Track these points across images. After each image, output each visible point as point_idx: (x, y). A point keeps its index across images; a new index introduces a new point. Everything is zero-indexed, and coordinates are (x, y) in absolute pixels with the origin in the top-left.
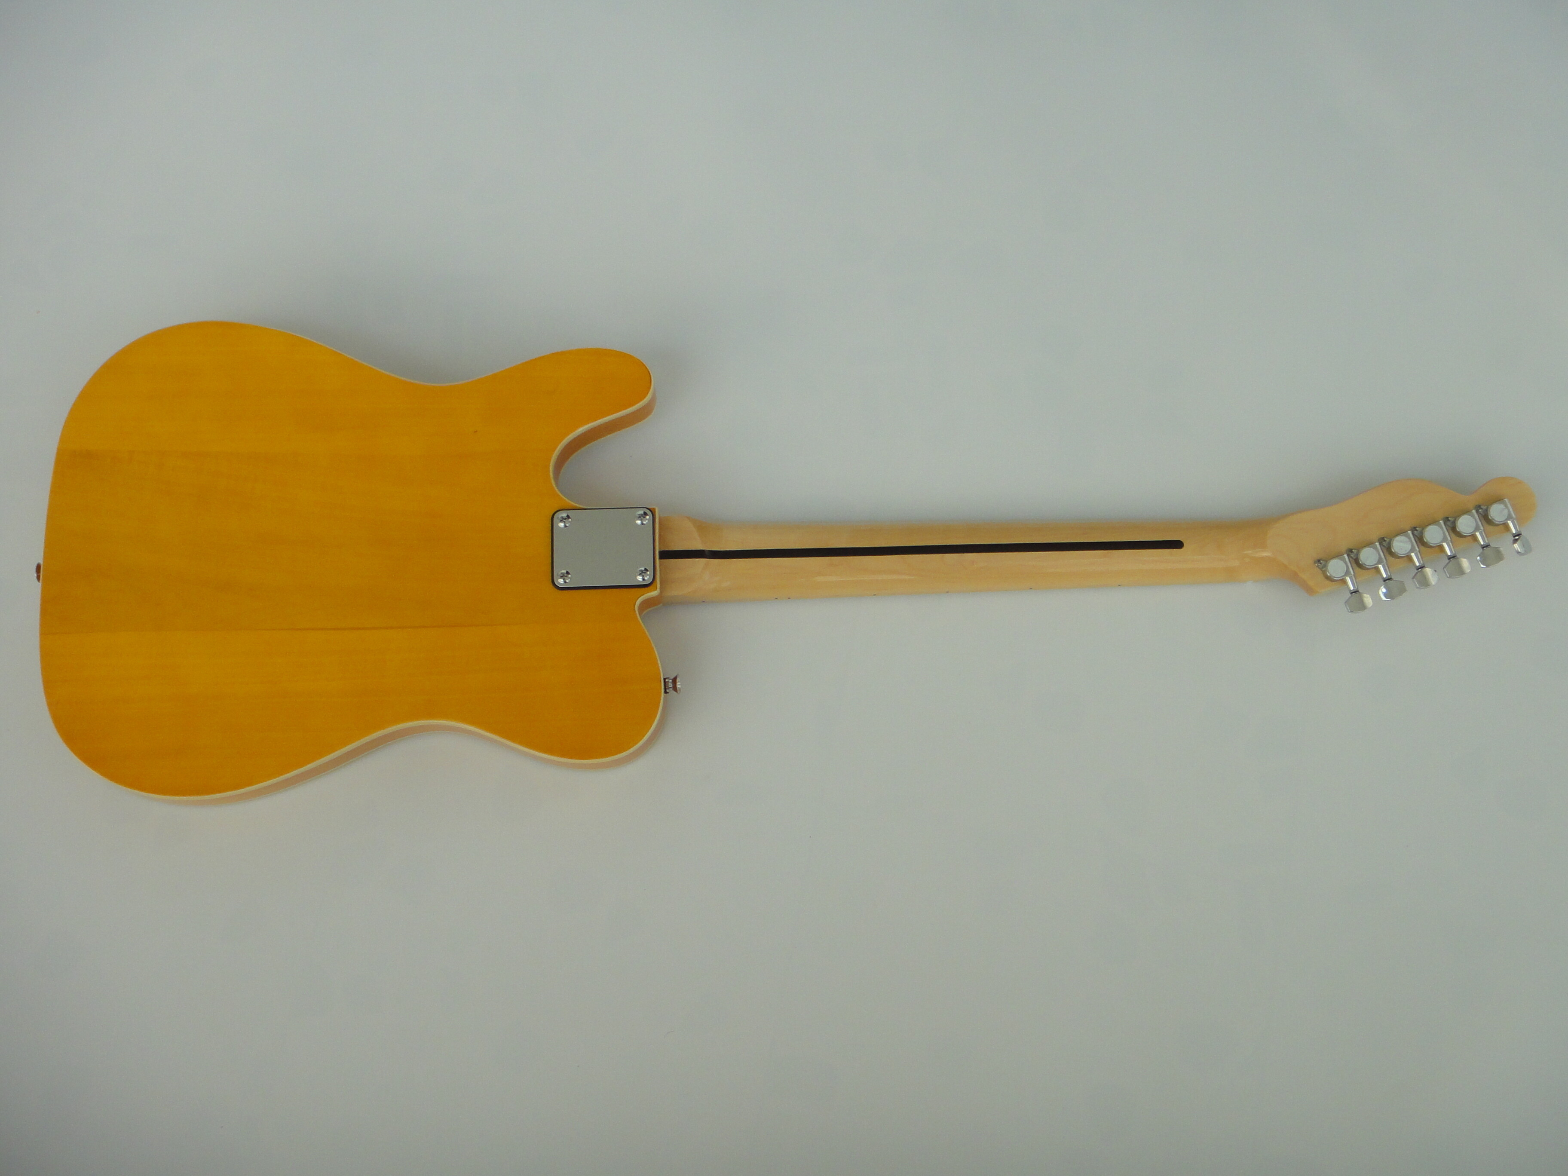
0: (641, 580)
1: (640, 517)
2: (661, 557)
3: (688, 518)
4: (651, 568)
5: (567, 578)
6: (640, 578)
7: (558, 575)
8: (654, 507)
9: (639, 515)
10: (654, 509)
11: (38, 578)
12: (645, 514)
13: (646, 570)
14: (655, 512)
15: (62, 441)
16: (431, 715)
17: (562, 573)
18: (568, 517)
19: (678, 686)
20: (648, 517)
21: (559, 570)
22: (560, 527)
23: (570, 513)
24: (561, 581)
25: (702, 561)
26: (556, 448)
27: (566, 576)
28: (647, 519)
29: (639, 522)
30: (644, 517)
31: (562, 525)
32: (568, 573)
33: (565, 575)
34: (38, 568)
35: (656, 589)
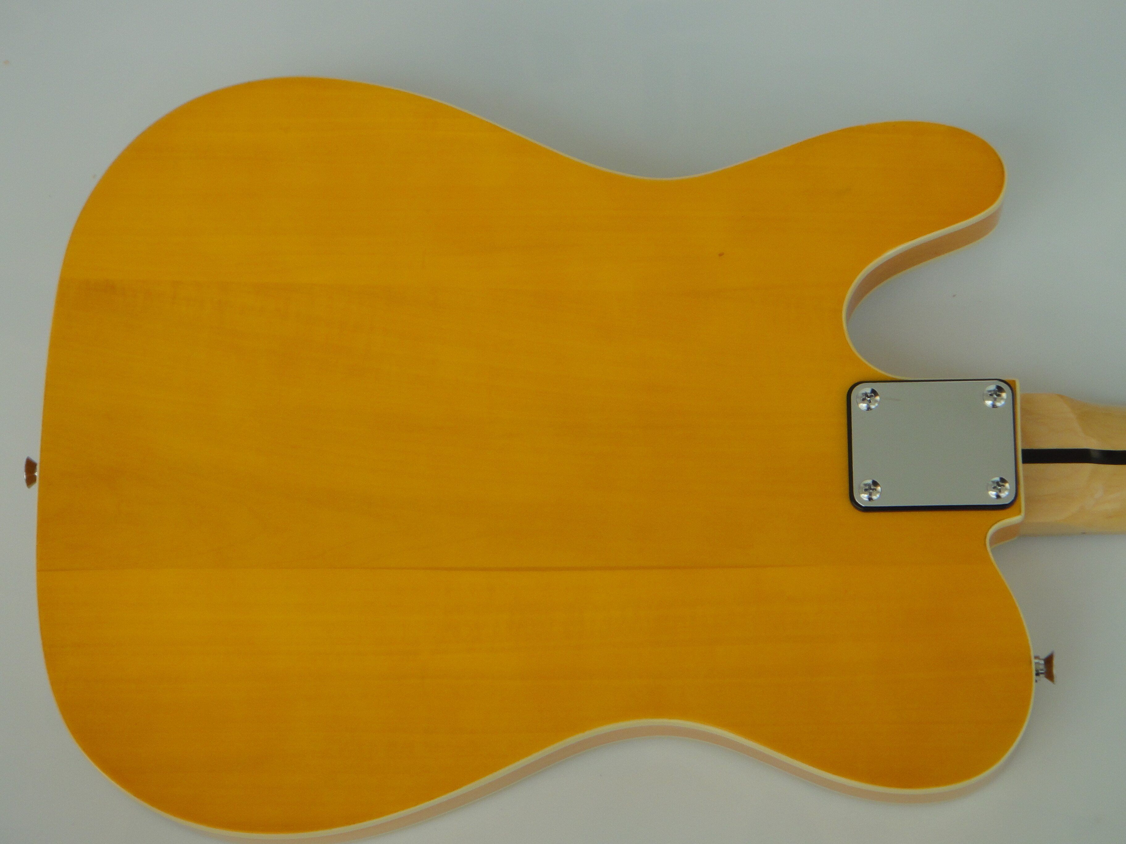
0: (995, 497)
1: (991, 395)
2: (1025, 461)
3: (1062, 397)
4: (1010, 477)
5: (875, 492)
6: (993, 494)
7: (859, 487)
8: (1013, 379)
9: (990, 391)
10: (1014, 381)
11: (30, 480)
12: (1000, 389)
13: (1003, 480)
14: (1015, 388)
15: (68, 263)
16: (660, 711)
17: (866, 485)
18: (874, 392)
19: (1055, 671)
20: (1004, 395)
21: (861, 479)
22: (860, 408)
23: (876, 386)
24: (865, 496)
25: (1088, 467)
26: (851, 282)
27: (873, 490)
28: (1002, 399)
29: (989, 403)
30: (999, 395)
31: (863, 406)
32: (875, 483)
33: (872, 487)
34: (30, 466)
35: (1020, 512)
